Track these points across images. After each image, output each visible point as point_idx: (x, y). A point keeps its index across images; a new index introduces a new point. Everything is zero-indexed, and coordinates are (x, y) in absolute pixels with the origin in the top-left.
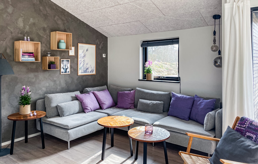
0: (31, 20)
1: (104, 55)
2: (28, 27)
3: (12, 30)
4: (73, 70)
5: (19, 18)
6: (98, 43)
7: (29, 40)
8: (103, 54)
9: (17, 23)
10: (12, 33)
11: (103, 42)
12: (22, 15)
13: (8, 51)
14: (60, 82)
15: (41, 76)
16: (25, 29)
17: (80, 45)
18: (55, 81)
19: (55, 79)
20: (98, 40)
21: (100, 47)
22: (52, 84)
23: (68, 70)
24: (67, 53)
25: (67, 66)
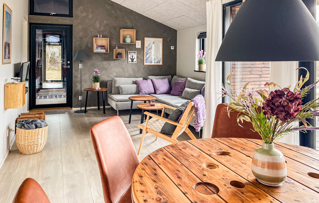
0: (105, 22)
1: (173, 47)
2: (103, 27)
3: (92, 30)
4: (140, 60)
5: (96, 21)
6: (165, 36)
7: (101, 37)
8: (171, 47)
9: (95, 25)
10: (91, 32)
11: (171, 35)
12: (98, 19)
13: (89, 45)
14: (128, 69)
15: (112, 63)
16: (100, 29)
17: (146, 39)
18: (123, 68)
19: (123, 66)
20: (165, 33)
21: (168, 40)
22: (121, 70)
23: (135, 60)
24: (134, 47)
25: (133, 57)
